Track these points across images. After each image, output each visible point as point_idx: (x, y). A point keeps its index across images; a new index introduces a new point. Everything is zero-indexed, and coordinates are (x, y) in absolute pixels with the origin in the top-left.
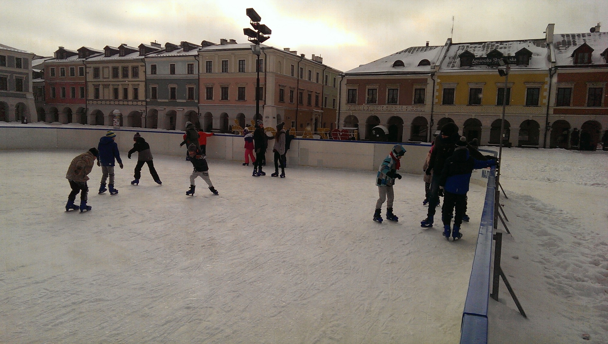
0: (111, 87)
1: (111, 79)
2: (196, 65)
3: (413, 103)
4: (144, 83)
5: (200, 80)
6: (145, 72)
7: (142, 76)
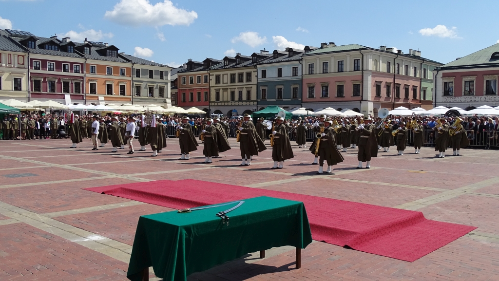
0: (229, 91)
1: (229, 84)
2: (300, 67)
4: (256, 86)
5: (303, 80)
6: (257, 76)
7: (254, 80)
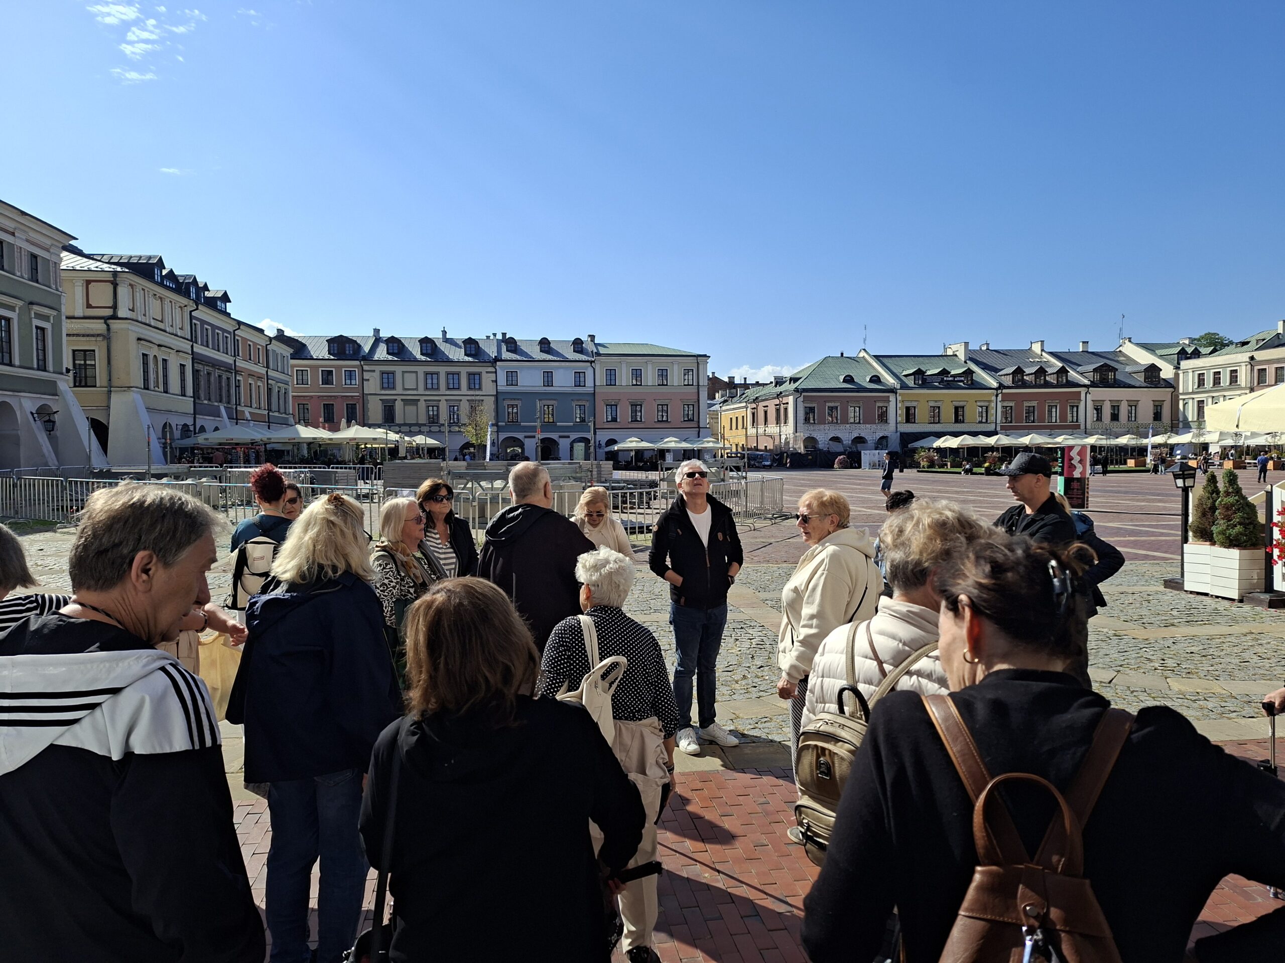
0: (422, 405)
1: (421, 392)
2: (590, 373)
3: (877, 421)
4: (493, 398)
5: (597, 395)
6: (495, 381)
7: (488, 387)
